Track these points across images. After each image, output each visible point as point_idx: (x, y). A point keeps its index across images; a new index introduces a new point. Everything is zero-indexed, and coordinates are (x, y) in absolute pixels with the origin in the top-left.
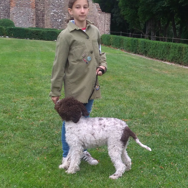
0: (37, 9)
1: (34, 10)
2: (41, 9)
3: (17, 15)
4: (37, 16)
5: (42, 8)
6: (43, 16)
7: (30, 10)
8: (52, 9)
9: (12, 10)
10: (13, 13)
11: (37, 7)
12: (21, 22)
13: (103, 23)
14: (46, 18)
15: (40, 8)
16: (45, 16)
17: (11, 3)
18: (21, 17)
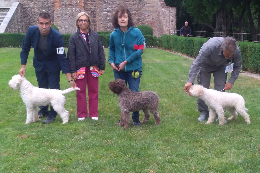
0: (86, 9)
3: (62, 17)
5: (93, 8)
6: (94, 17)
8: (105, 7)
9: (57, 12)
10: (57, 16)
12: (67, 26)
13: (168, 20)
14: (97, 19)
15: (90, 7)
17: (55, 3)
18: (68, 20)
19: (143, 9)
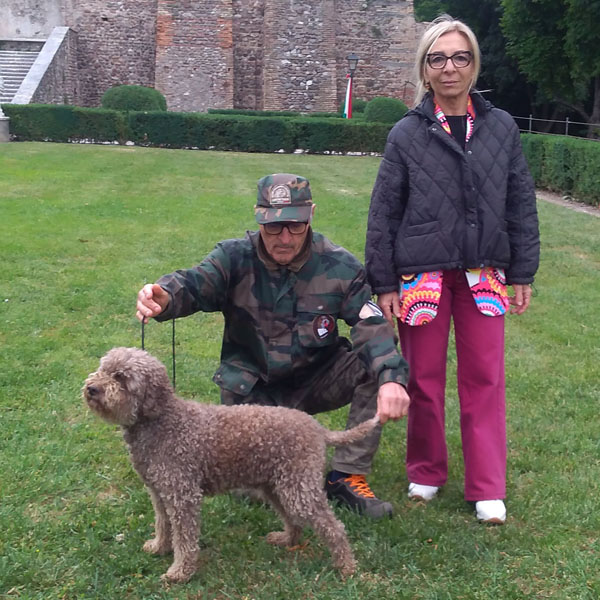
0: (238, 50)
1: (229, 54)
2: (253, 50)
3: (176, 70)
4: (238, 72)
5: (256, 48)
6: (258, 73)
7: (216, 53)
8: (285, 48)
9: (162, 56)
10: (163, 65)
11: (238, 45)
12: (187, 94)
14: (265, 78)
15: (249, 47)
16: (264, 71)
17: (158, 33)
18: (189, 77)
19: (384, 55)
